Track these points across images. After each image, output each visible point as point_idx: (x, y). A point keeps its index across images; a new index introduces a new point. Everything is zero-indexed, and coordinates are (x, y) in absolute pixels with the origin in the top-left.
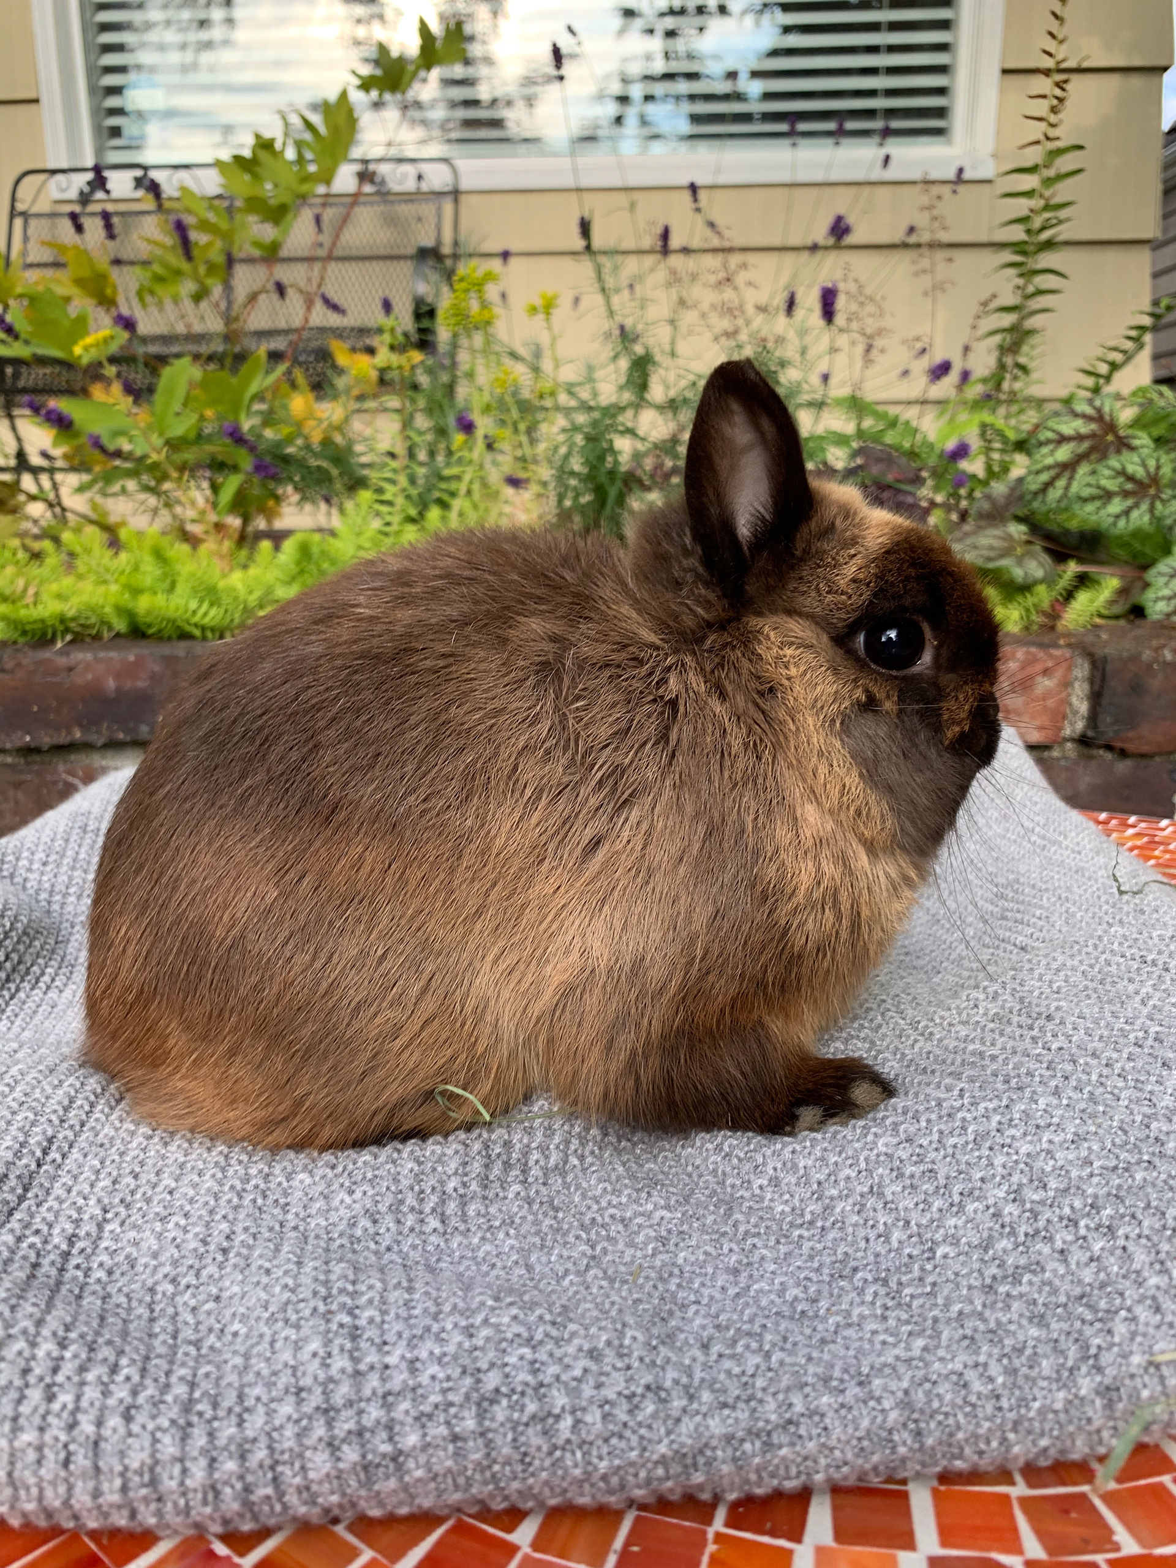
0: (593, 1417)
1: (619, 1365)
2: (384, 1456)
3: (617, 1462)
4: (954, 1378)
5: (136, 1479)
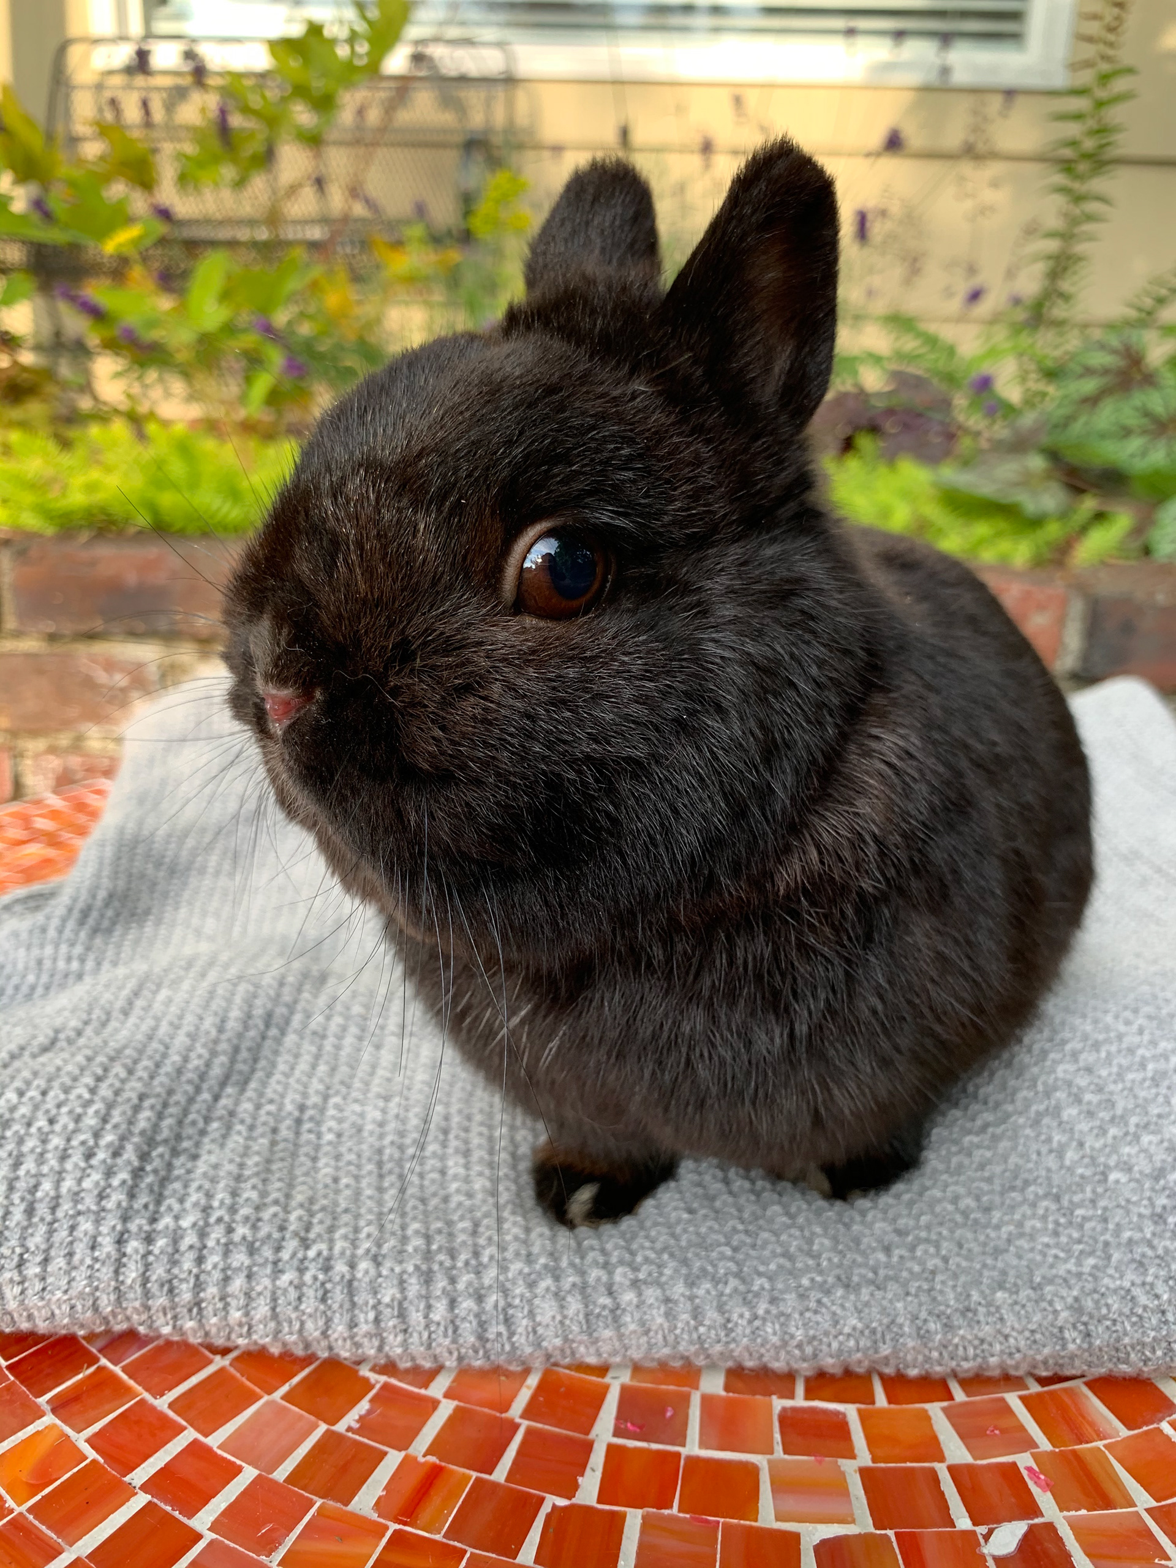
2: (604, 1308)
3: (811, 1332)
4: (1123, 1293)
5: (387, 1312)
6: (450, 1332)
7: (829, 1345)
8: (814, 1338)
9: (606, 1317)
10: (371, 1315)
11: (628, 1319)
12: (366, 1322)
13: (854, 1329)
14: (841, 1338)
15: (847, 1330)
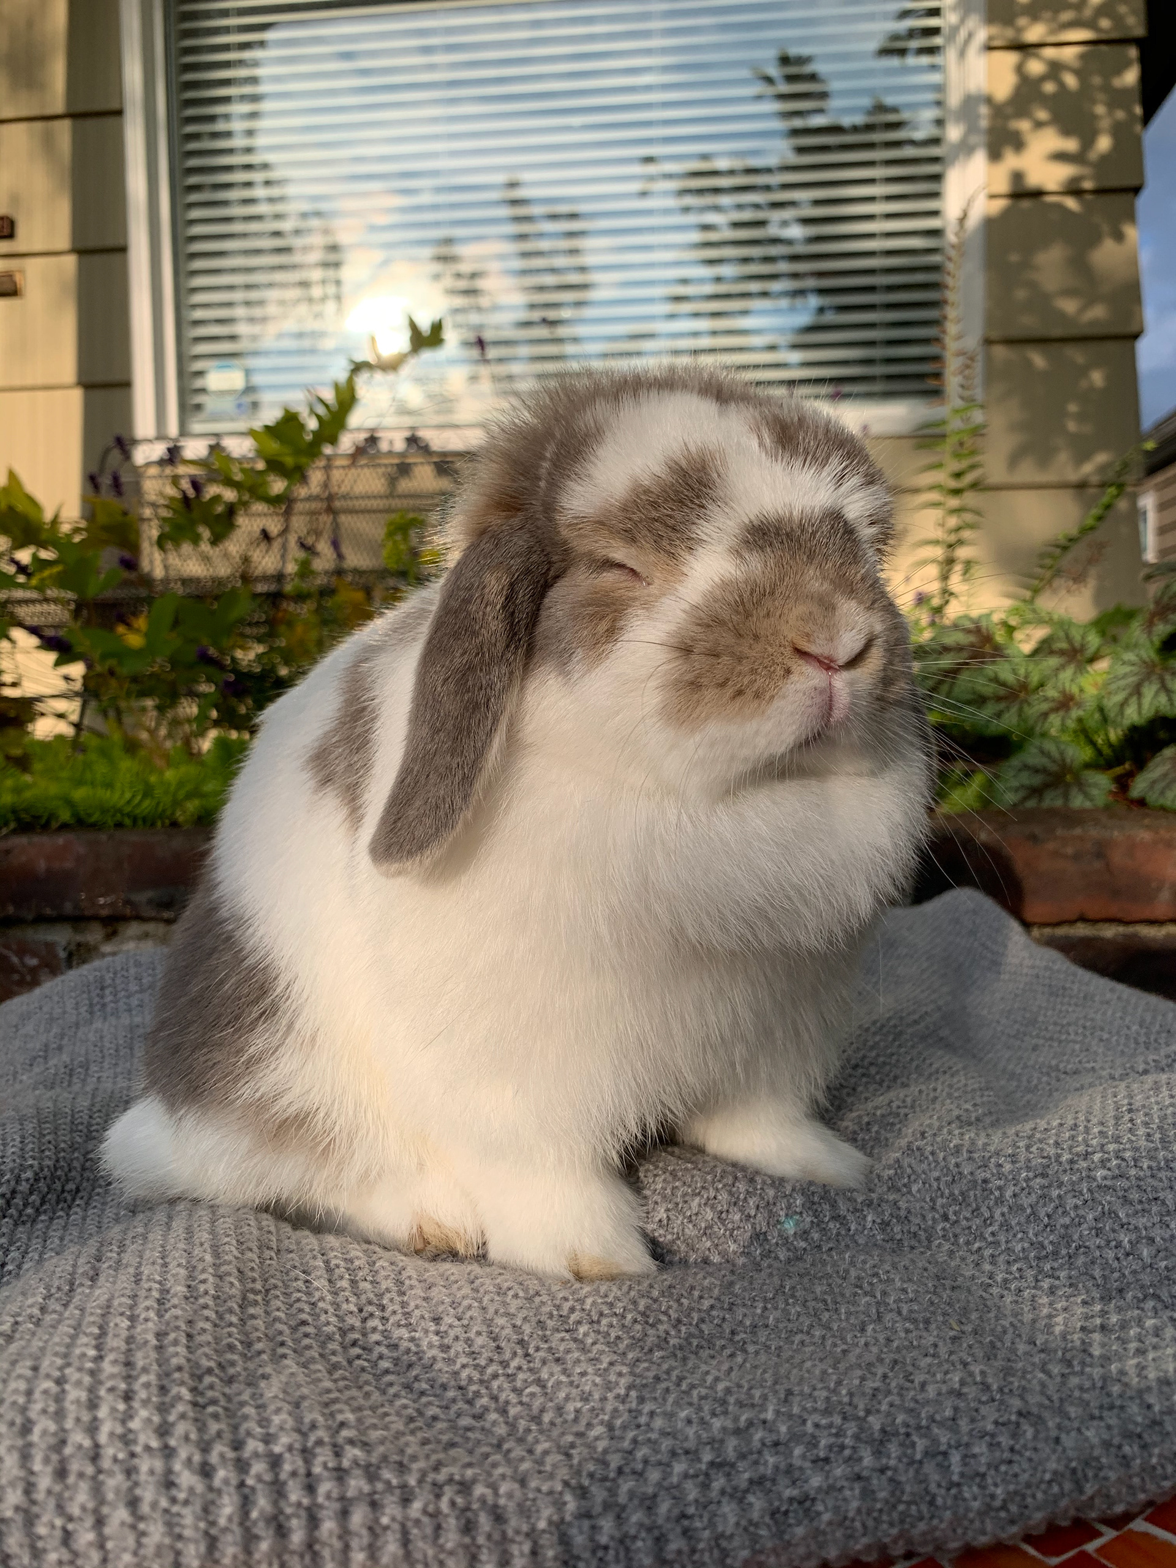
0: (980, 1448)
1: (984, 1399)
2: (791, 1500)
3: (1012, 1488)
5: (545, 1540)
6: (622, 1555)
7: (1034, 1496)
8: (1016, 1493)
9: (795, 1511)
10: (527, 1547)
11: (820, 1507)
12: (522, 1555)
13: (1055, 1473)
14: (1043, 1486)
15: (1048, 1477)
